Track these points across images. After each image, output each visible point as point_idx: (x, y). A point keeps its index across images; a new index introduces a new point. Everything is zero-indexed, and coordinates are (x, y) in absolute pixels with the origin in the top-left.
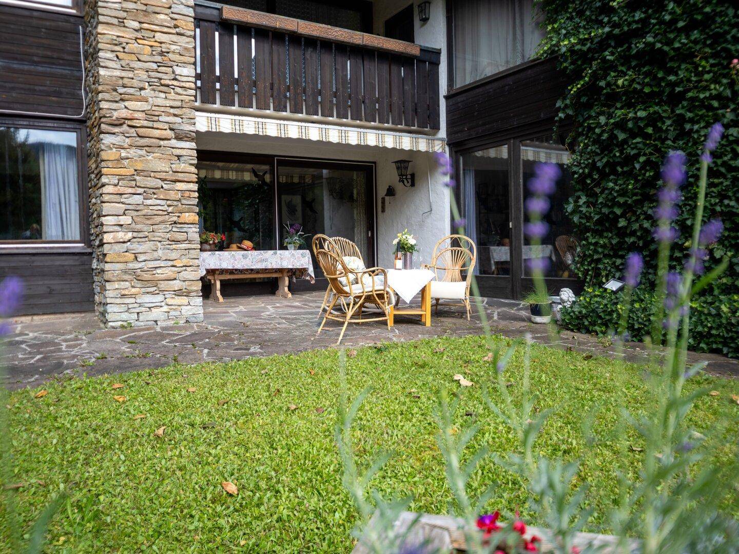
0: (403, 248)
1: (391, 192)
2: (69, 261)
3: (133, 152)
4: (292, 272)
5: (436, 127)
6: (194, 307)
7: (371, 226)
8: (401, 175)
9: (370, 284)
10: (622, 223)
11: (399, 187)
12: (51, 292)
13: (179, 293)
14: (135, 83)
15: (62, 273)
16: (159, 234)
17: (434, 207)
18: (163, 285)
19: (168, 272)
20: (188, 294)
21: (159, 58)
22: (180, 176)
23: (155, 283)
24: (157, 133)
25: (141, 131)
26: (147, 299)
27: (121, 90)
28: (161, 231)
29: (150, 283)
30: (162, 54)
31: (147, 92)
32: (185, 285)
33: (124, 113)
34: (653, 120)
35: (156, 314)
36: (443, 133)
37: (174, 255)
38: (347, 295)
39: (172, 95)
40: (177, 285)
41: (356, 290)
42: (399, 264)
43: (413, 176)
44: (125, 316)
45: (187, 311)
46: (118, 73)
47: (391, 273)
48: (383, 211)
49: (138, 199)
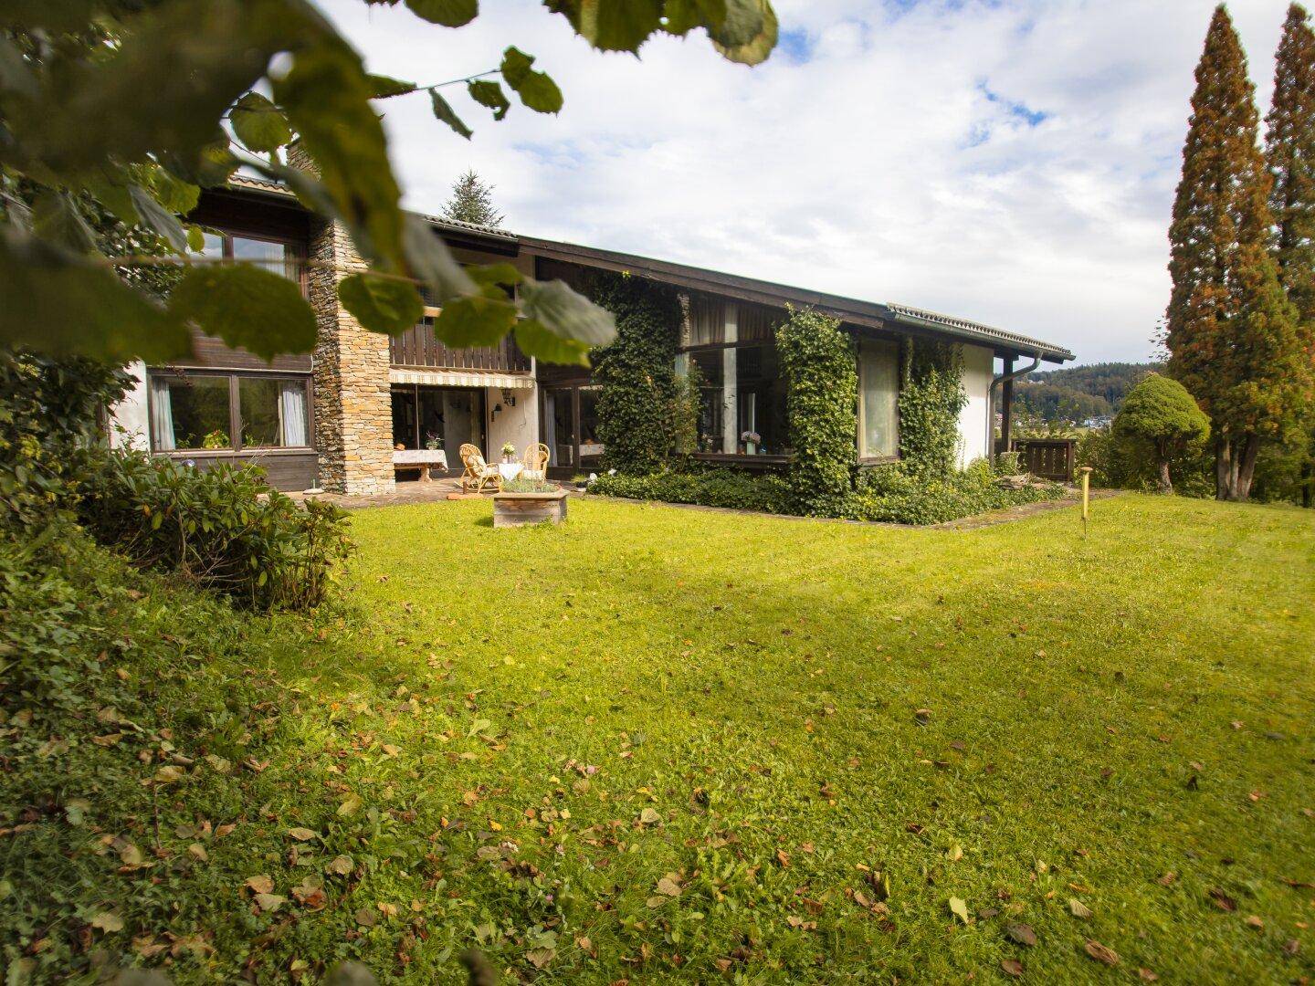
0: (507, 452)
1: (498, 408)
2: (306, 459)
3: (358, 400)
4: (431, 465)
5: (529, 369)
6: (391, 486)
7: (483, 430)
8: (505, 398)
9: (488, 471)
10: (618, 441)
11: (505, 407)
12: (296, 478)
13: (383, 477)
14: (359, 362)
15: (301, 466)
16: (372, 446)
17: (528, 421)
18: (375, 473)
19: (377, 466)
20: (387, 478)
21: (370, 347)
22: (383, 413)
23: (370, 471)
24: (370, 389)
25: (363, 388)
26: (367, 480)
27: (351, 366)
28: (374, 443)
29: (369, 472)
30: (372, 344)
31: (365, 367)
32: (385, 473)
33: (354, 379)
34: (627, 393)
35: (372, 489)
36: (533, 374)
37: (380, 456)
38: (478, 477)
39: (378, 368)
40: (382, 473)
41: (483, 475)
42: (505, 461)
43: (514, 399)
44: (356, 490)
45: (387, 488)
46: (349, 357)
47: (500, 465)
48: (493, 420)
49: (361, 426)
